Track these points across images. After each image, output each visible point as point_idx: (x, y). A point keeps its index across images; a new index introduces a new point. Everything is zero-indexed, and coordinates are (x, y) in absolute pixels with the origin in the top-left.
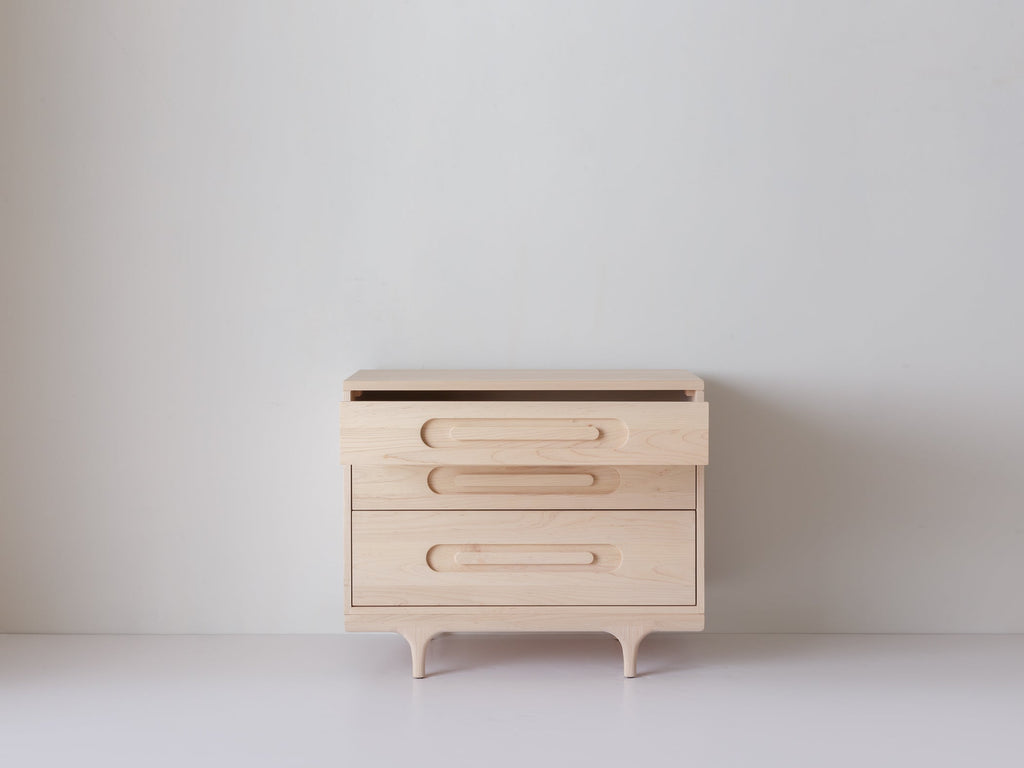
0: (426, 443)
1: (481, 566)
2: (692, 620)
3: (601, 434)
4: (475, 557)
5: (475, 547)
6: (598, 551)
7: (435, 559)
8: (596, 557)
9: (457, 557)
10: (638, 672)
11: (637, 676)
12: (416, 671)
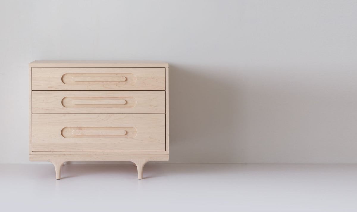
0: (63, 82)
1: (82, 136)
2: (164, 157)
3: (127, 79)
4: (79, 132)
5: (80, 128)
6: (127, 130)
7: (64, 133)
8: (127, 132)
9: (73, 132)
10: (143, 177)
11: (142, 179)
12: (57, 177)
